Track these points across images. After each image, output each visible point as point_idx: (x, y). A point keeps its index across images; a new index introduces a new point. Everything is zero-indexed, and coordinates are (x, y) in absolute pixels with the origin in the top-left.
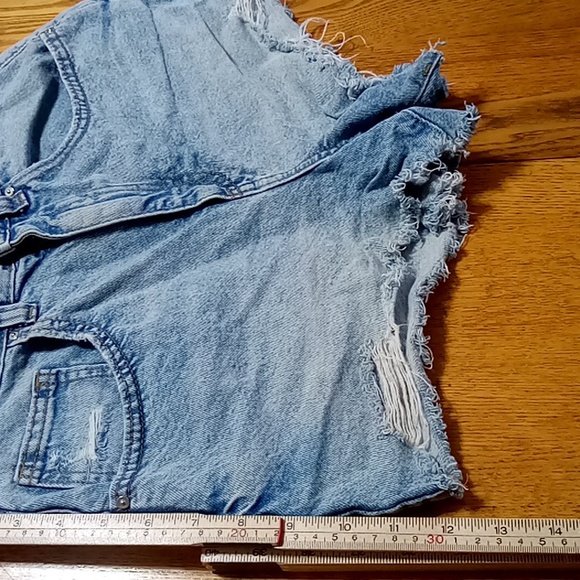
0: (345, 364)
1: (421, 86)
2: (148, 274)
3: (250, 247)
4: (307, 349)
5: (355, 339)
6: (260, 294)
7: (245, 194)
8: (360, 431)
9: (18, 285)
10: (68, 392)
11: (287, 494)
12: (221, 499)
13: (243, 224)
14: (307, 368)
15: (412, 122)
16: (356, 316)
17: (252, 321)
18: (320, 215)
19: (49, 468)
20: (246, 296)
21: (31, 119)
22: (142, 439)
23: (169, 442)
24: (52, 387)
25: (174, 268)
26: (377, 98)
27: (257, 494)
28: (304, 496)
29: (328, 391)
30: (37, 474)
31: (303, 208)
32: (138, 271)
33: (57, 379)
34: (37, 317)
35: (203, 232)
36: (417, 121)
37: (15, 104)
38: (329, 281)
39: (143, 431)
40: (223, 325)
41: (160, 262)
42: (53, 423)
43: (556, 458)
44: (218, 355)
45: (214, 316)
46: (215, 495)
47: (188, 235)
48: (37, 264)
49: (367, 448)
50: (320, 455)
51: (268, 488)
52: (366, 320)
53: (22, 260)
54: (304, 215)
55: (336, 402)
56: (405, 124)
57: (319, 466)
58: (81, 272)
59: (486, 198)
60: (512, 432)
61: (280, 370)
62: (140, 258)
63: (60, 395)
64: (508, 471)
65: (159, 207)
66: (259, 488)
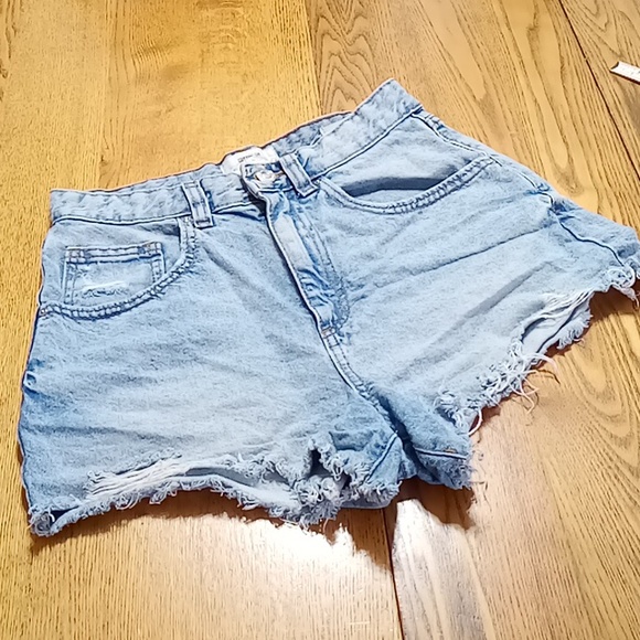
0: (156, 439)
1: (433, 449)
2: (245, 291)
3: (278, 357)
4: (169, 409)
5: (180, 444)
6: (224, 368)
7: (325, 341)
8: (98, 459)
9: (230, 210)
10: (143, 265)
11: (40, 410)
12: (36, 367)
13: (295, 345)
14: (151, 412)
15: (382, 444)
16: (202, 441)
17: (198, 368)
18: (312, 404)
19: (80, 267)
20: (220, 359)
21: (395, 176)
22: (101, 317)
23: (96, 334)
24: (147, 255)
25: (255, 308)
26: (412, 414)
27: (37, 389)
28: (38, 422)
29: (129, 429)
30: (74, 260)
31: (316, 388)
32: (245, 282)
33: (154, 256)
34: (201, 228)
35: (286, 319)
36: (383, 448)
37: (412, 162)
38: (238, 418)
39: (107, 316)
40: (189, 345)
41: (255, 295)
42: (117, 262)
43: (70, 608)
44: (160, 346)
45: (195, 337)
46: (39, 363)
47: (282, 308)
48: (253, 218)
49: (83, 465)
50: (72, 429)
51: (44, 396)
52: (199, 449)
53: (254, 207)
54: (309, 390)
55: (122, 437)
56: (379, 438)
57: (62, 429)
58: (248, 248)
59: (343, 536)
60: (96, 573)
61: (150, 393)
62: (257, 281)
63: (142, 260)
64: (62, 572)
65: (303, 281)
66: (42, 390)
